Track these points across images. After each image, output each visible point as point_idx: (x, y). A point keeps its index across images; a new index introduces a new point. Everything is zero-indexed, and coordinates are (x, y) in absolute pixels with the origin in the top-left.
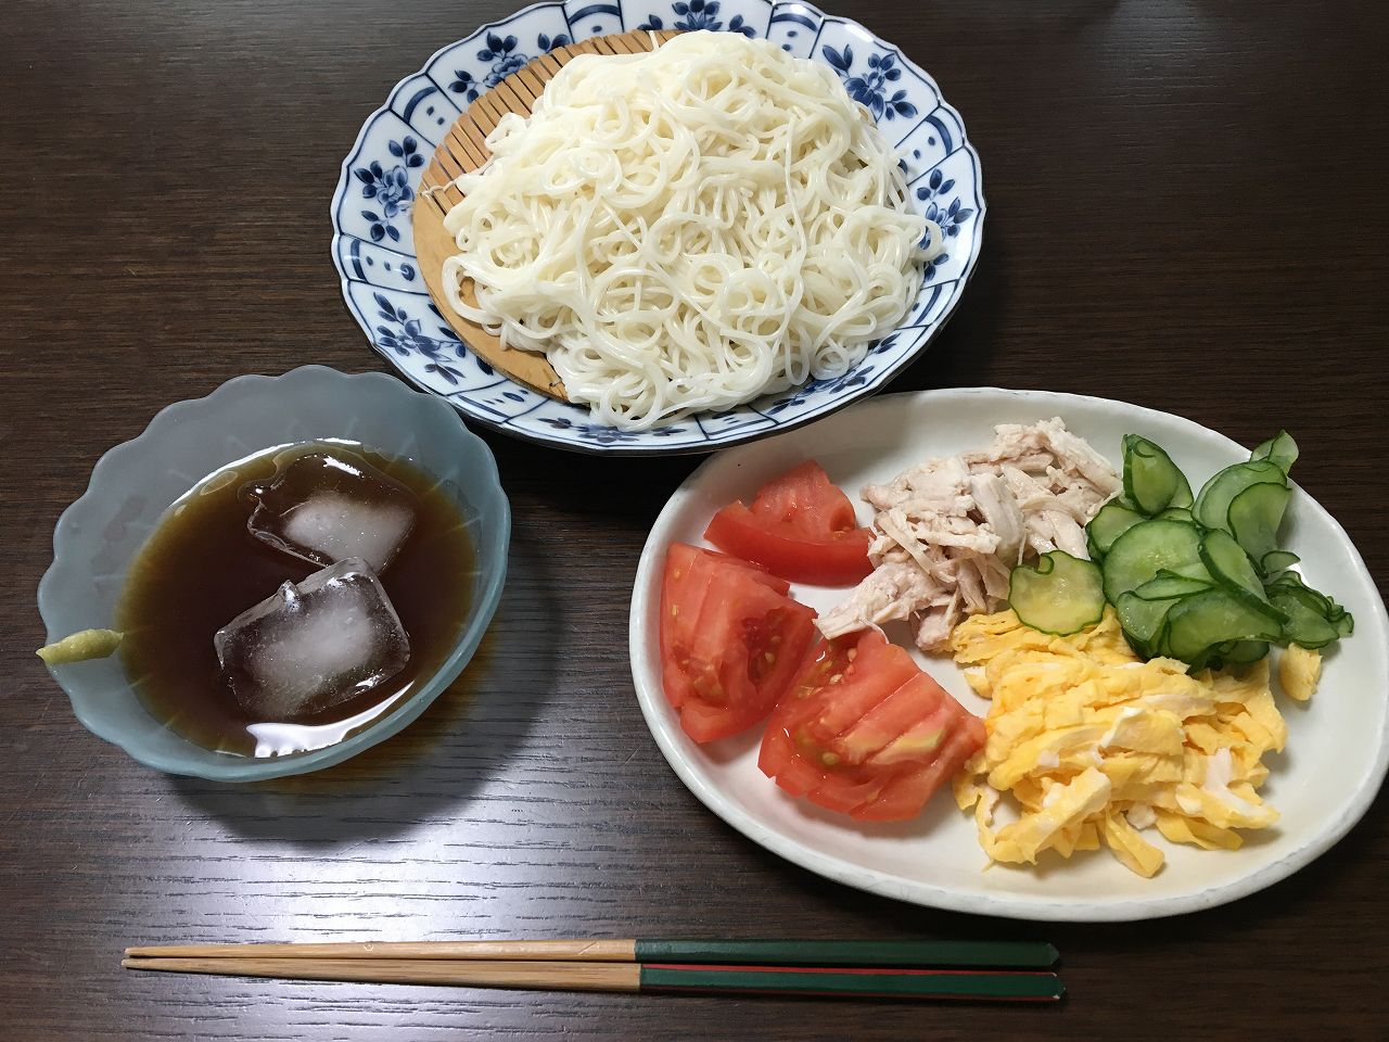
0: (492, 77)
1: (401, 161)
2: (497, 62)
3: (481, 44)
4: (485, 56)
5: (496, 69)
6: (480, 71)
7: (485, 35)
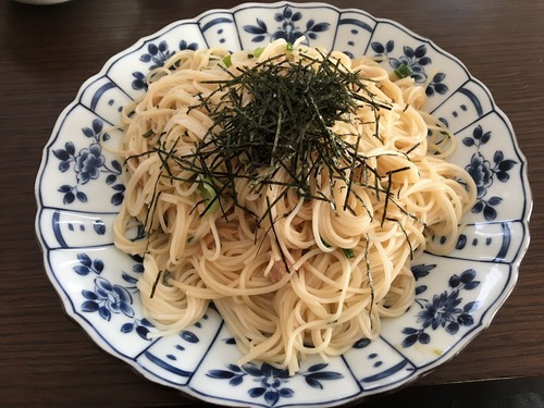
0: (481, 159)
1: (430, 79)
2: (493, 165)
3: (509, 155)
4: (498, 157)
5: (486, 164)
6: (487, 152)
7: (516, 159)
